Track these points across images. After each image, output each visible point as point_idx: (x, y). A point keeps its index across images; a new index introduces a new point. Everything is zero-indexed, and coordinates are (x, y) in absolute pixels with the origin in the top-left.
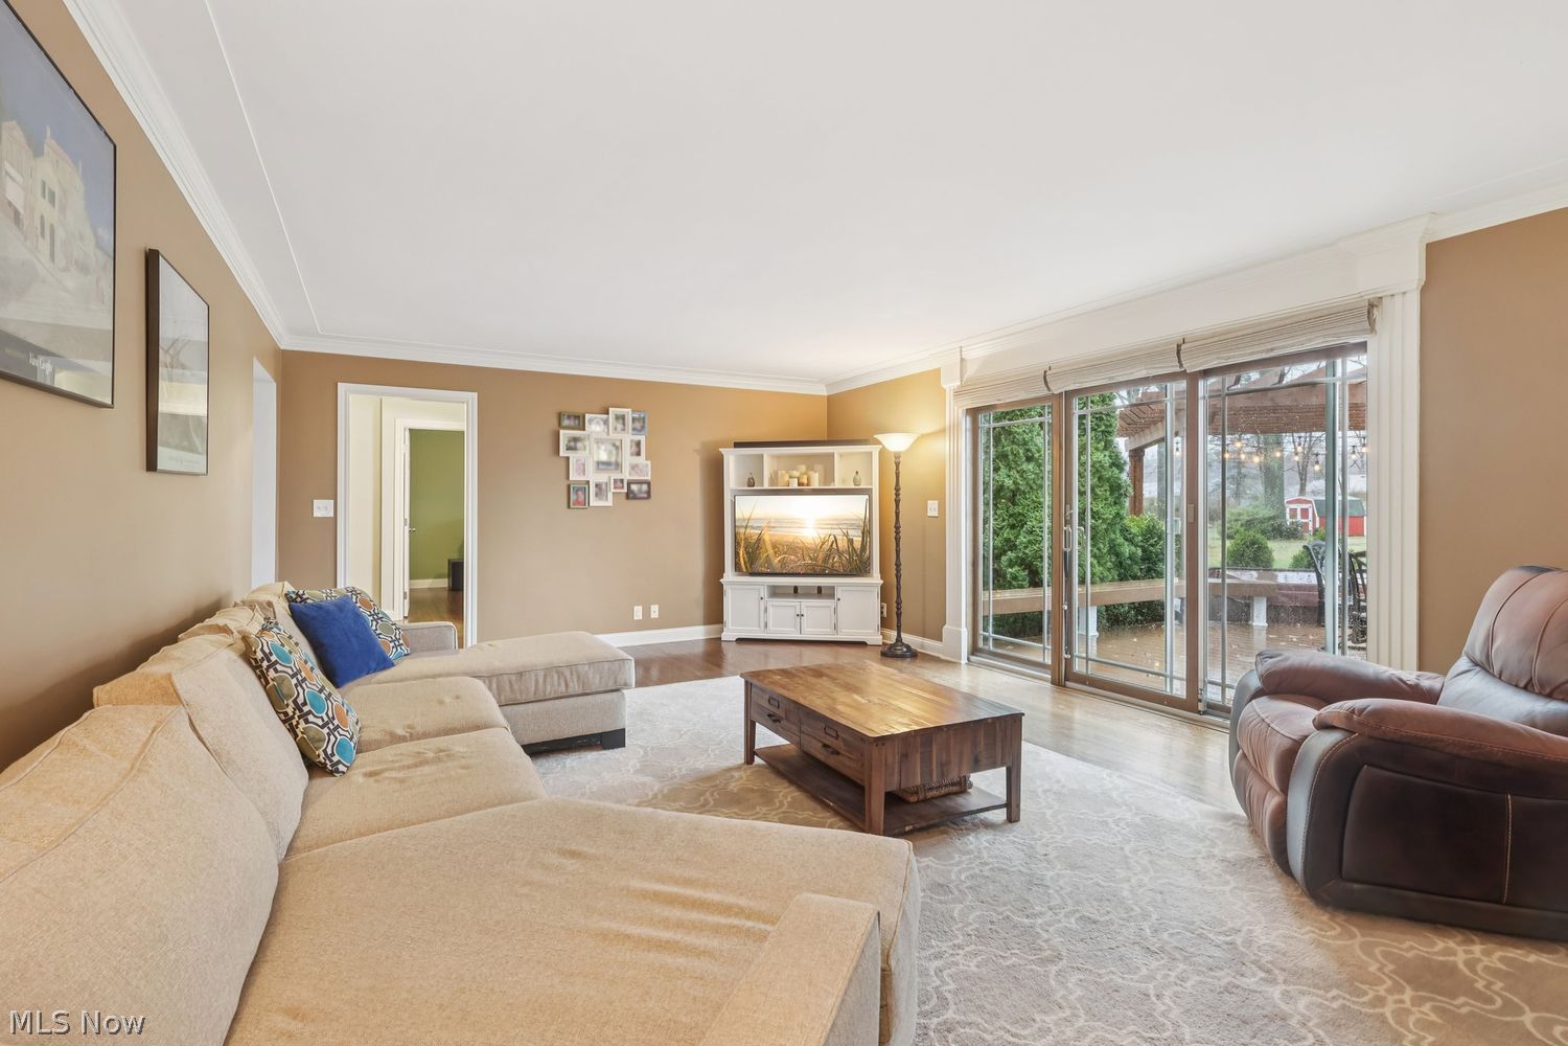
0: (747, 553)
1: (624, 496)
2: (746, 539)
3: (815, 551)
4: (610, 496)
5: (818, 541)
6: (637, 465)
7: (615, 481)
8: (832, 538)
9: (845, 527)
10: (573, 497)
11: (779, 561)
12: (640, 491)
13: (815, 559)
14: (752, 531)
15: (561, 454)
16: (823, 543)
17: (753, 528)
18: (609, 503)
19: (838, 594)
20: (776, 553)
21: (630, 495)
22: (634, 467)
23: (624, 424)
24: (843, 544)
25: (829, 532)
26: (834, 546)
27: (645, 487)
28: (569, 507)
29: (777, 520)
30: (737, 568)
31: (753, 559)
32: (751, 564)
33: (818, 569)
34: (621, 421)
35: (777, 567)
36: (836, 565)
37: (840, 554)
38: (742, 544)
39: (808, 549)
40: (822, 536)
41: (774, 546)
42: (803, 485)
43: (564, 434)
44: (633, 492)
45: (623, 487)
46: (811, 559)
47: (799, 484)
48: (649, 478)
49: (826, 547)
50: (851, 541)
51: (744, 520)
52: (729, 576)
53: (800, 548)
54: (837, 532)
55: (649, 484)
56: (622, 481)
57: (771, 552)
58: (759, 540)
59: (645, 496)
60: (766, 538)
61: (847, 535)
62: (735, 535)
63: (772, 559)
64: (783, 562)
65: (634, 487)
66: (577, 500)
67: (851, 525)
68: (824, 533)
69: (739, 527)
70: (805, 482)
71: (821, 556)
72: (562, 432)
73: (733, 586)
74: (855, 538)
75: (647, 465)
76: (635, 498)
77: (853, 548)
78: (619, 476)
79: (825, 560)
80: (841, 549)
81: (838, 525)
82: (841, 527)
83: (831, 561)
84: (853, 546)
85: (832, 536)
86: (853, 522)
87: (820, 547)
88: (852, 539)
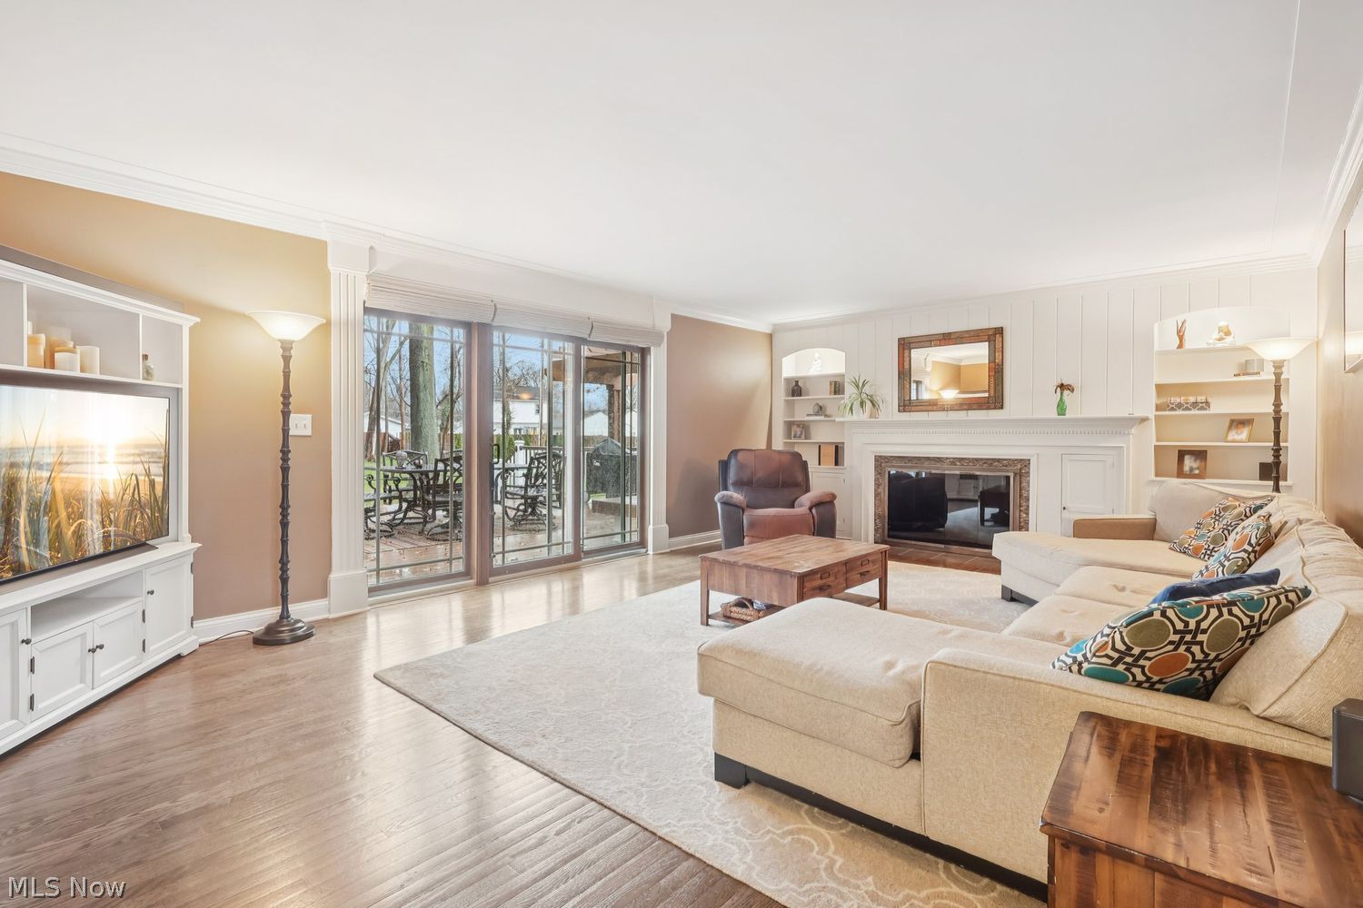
2: (29, 490)
3: (117, 506)
5: (119, 488)
8: (134, 481)
9: (147, 458)
11: (74, 532)
13: (118, 520)
16: (125, 491)
20: (68, 518)
24: (144, 490)
25: (131, 469)
26: (136, 494)
33: (120, 542)
36: (136, 528)
37: (142, 508)
39: (108, 503)
40: (124, 477)
41: (69, 505)
46: (112, 520)
49: (128, 497)
50: (152, 485)
51: (28, 450)
53: (98, 502)
54: (139, 466)
57: (63, 516)
60: (58, 486)
61: (148, 474)
63: (65, 531)
67: (154, 454)
68: (125, 472)
69: (18, 464)
71: (122, 517)
74: (156, 479)
77: (155, 497)
79: (127, 522)
80: (142, 500)
81: (139, 455)
82: (143, 459)
83: (132, 524)
84: (155, 494)
85: (134, 477)
86: (155, 450)
87: (122, 498)
88: (154, 480)
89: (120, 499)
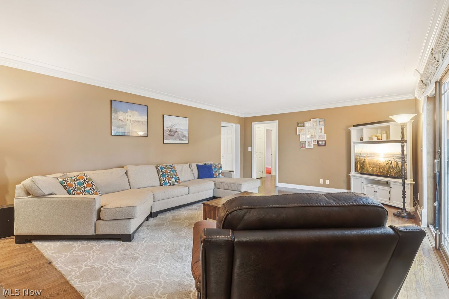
0: (360, 166)
1: (317, 145)
2: (360, 161)
3: (384, 167)
4: (312, 145)
5: (385, 163)
6: (321, 136)
7: (314, 141)
8: (390, 162)
9: (395, 157)
10: (301, 146)
11: (371, 170)
12: (322, 143)
13: (384, 170)
14: (362, 158)
15: (298, 134)
16: (387, 164)
17: (362, 156)
18: (312, 147)
19: (391, 185)
20: (370, 167)
21: (319, 145)
22: (320, 136)
23: (316, 123)
24: (394, 165)
25: (389, 159)
26: (391, 165)
27: (324, 142)
28: (300, 149)
29: (370, 154)
30: (356, 170)
31: (362, 168)
32: (362, 170)
33: (385, 174)
34: (315, 122)
35: (371, 173)
36: (392, 173)
37: (393, 168)
38: (359, 163)
39: (381, 166)
40: (387, 161)
41: (369, 164)
42: (379, 139)
43: (298, 128)
44: (319, 144)
45: (316, 143)
46: (382, 170)
47: (378, 139)
48: (325, 139)
49: (388, 165)
50: (397, 164)
51: (359, 153)
52: (353, 173)
53: (378, 165)
54: (392, 159)
55: (325, 141)
56: (316, 141)
57: (368, 166)
58: (364, 161)
59: (324, 145)
60: (367, 161)
61: (396, 161)
62: (356, 159)
63: (369, 169)
64: (373, 171)
65: (320, 142)
66: (302, 146)
67: (397, 156)
68: (387, 160)
69: (357, 156)
70: (380, 138)
71: (386, 169)
72: (297, 128)
73: (354, 177)
74: (399, 162)
75: (324, 135)
76: (320, 146)
77: (398, 167)
78: (315, 139)
79: (388, 171)
80: (393, 167)
81: (392, 156)
82: (394, 157)
83: (390, 171)
84: (398, 166)
85: (390, 161)
86: (398, 156)
87: (386, 165)
88: (398, 163)
89: (385, 165)
